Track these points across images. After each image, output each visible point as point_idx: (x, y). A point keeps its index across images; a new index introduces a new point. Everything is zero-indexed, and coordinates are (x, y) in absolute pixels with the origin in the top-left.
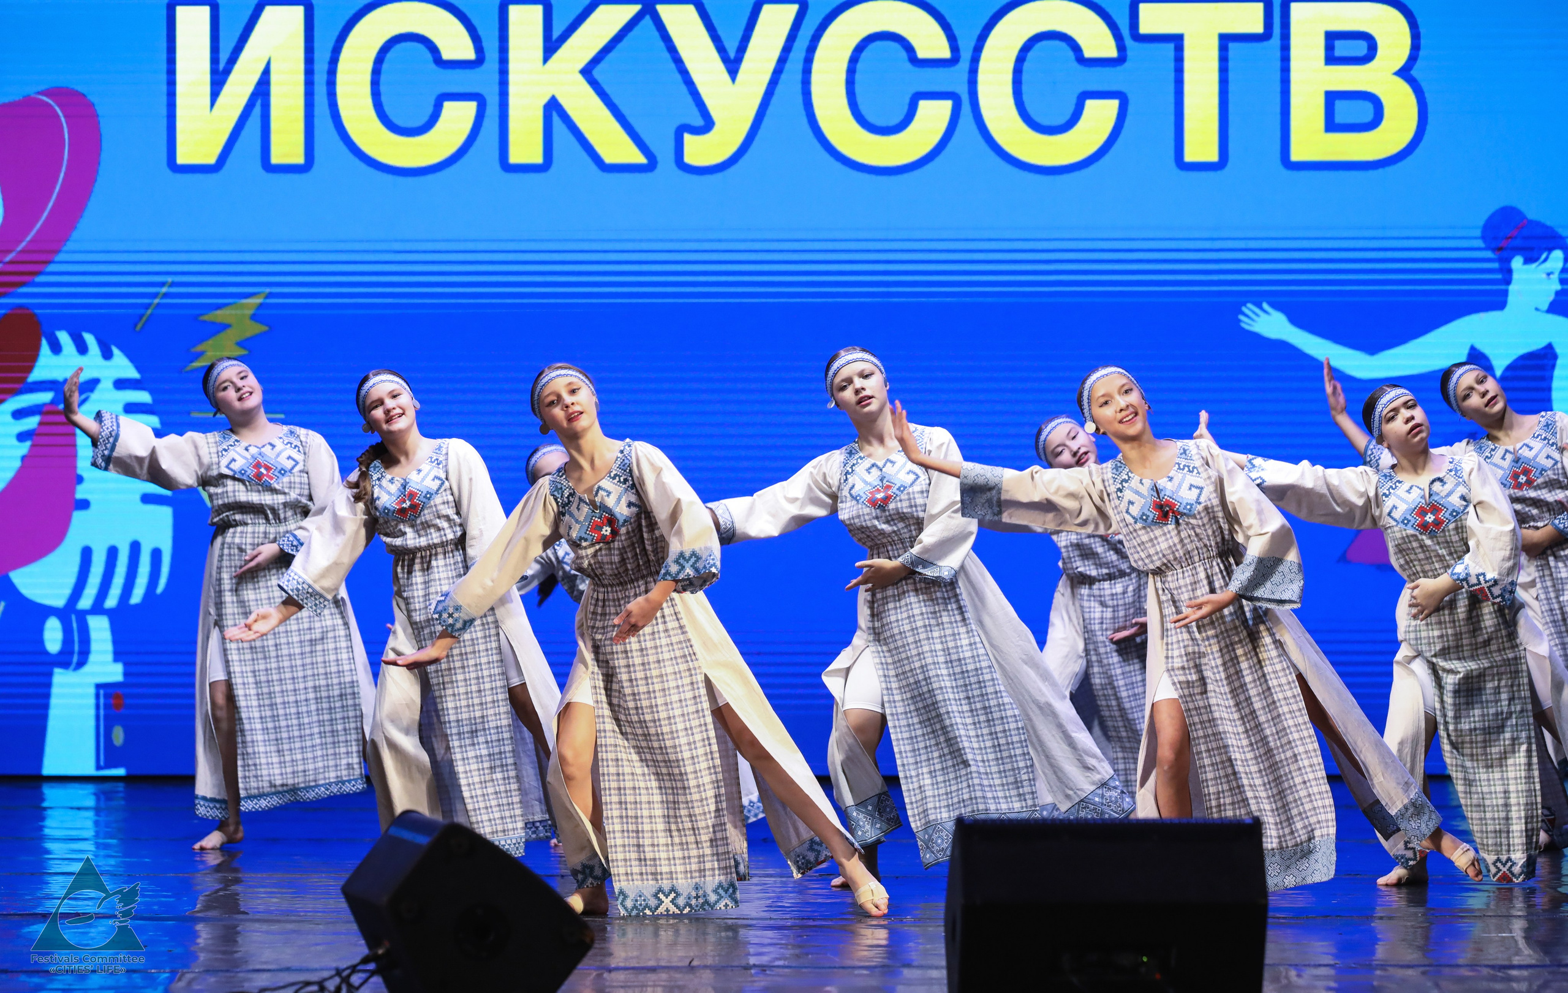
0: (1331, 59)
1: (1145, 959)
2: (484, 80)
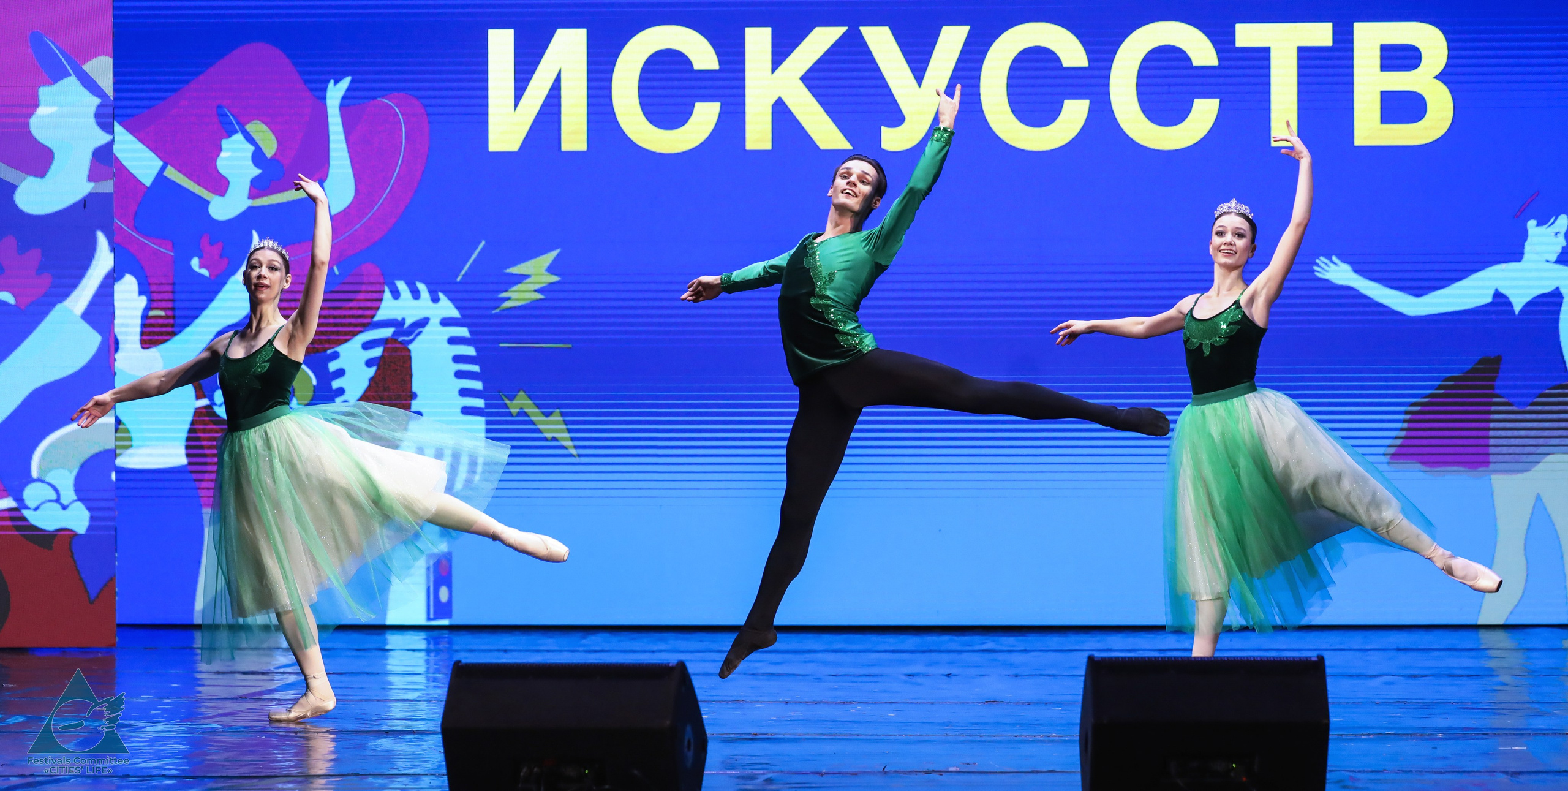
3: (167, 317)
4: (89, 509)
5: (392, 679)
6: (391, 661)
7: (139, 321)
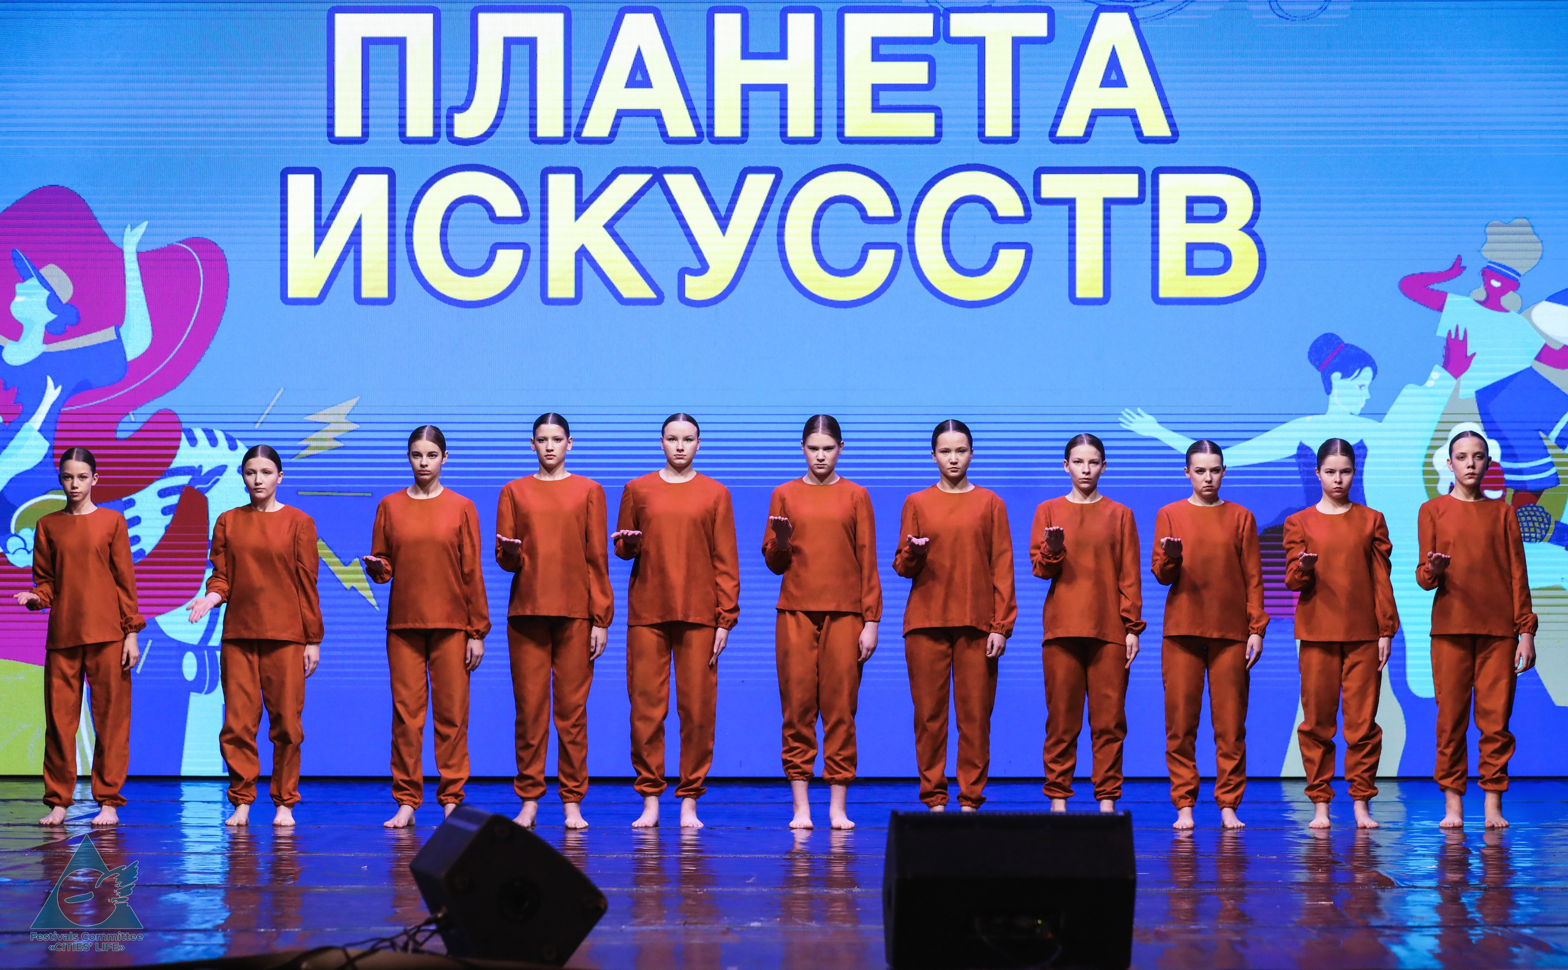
0: (1191, 218)
1: (1040, 922)
2: (529, 233)
5: (186, 832)
6: (185, 814)
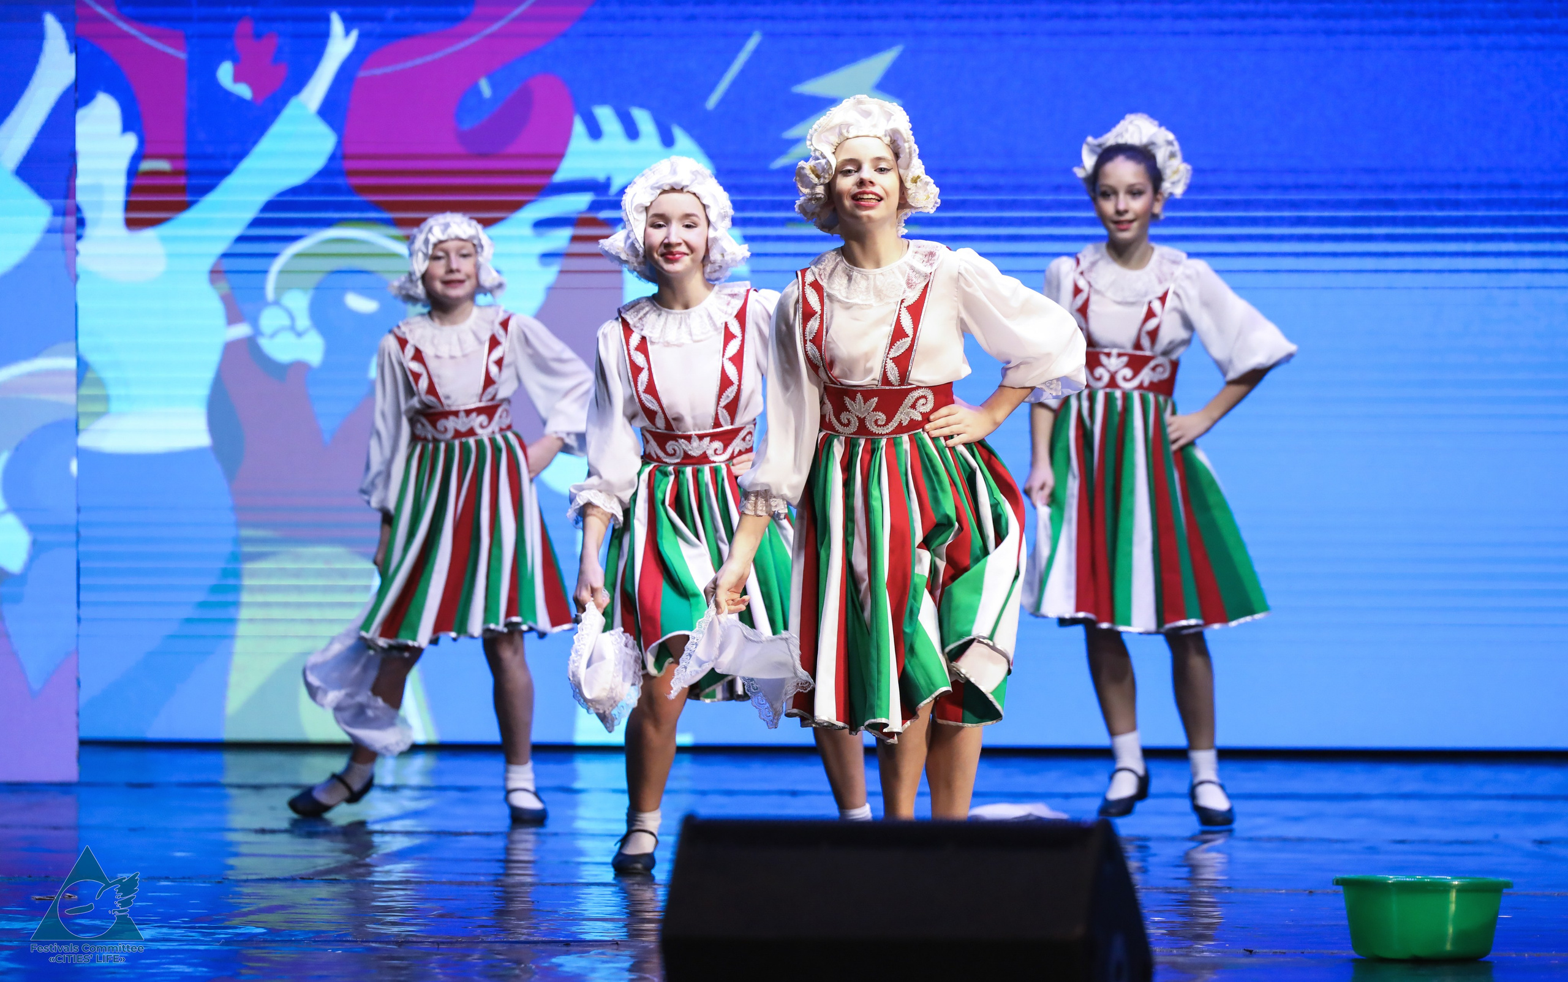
3: (174, 173)
4: (31, 527)
5: (585, 844)
6: (582, 811)
7: (121, 181)
